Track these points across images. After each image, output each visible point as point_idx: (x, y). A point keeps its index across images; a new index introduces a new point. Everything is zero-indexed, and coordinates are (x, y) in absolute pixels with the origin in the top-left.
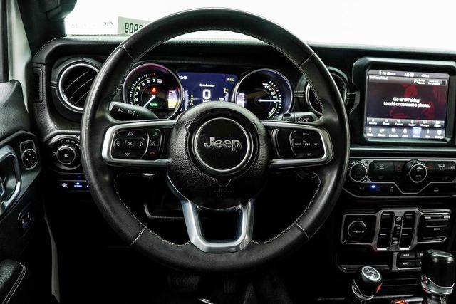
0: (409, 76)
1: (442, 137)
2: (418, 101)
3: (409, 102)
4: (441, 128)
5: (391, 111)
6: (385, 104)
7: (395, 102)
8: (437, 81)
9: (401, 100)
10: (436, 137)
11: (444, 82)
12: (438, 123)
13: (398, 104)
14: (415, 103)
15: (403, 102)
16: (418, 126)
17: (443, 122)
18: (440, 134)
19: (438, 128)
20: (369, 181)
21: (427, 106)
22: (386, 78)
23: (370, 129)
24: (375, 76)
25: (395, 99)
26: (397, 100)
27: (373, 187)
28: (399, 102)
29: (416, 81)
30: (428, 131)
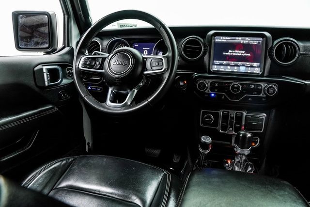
0: (238, 39)
1: (258, 72)
2: (243, 52)
3: (238, 53)
4: (258, 67)
5: (228, 58)
6: (224, 53)
7: (230, 53)
8: (255, 42)
9: (233, 52)
10: (254, 72)
11: (259, 43)
12: (255, 64)
13: (231, 54)
14: (242, 53)
15: (235, 53)
16: (243, 65)
17: (259, 64)
18: (257, 71)
19: (256, 67)
20: (210, 92)
21: (249, 55)
22: (225, 41)
23: (216, 66)
24: (219, 40)
25: (230, 51)
26: (231, 51)
27: (213, 95)
28: (232, 53)
29: (242, 42)
30: (249, 68)
